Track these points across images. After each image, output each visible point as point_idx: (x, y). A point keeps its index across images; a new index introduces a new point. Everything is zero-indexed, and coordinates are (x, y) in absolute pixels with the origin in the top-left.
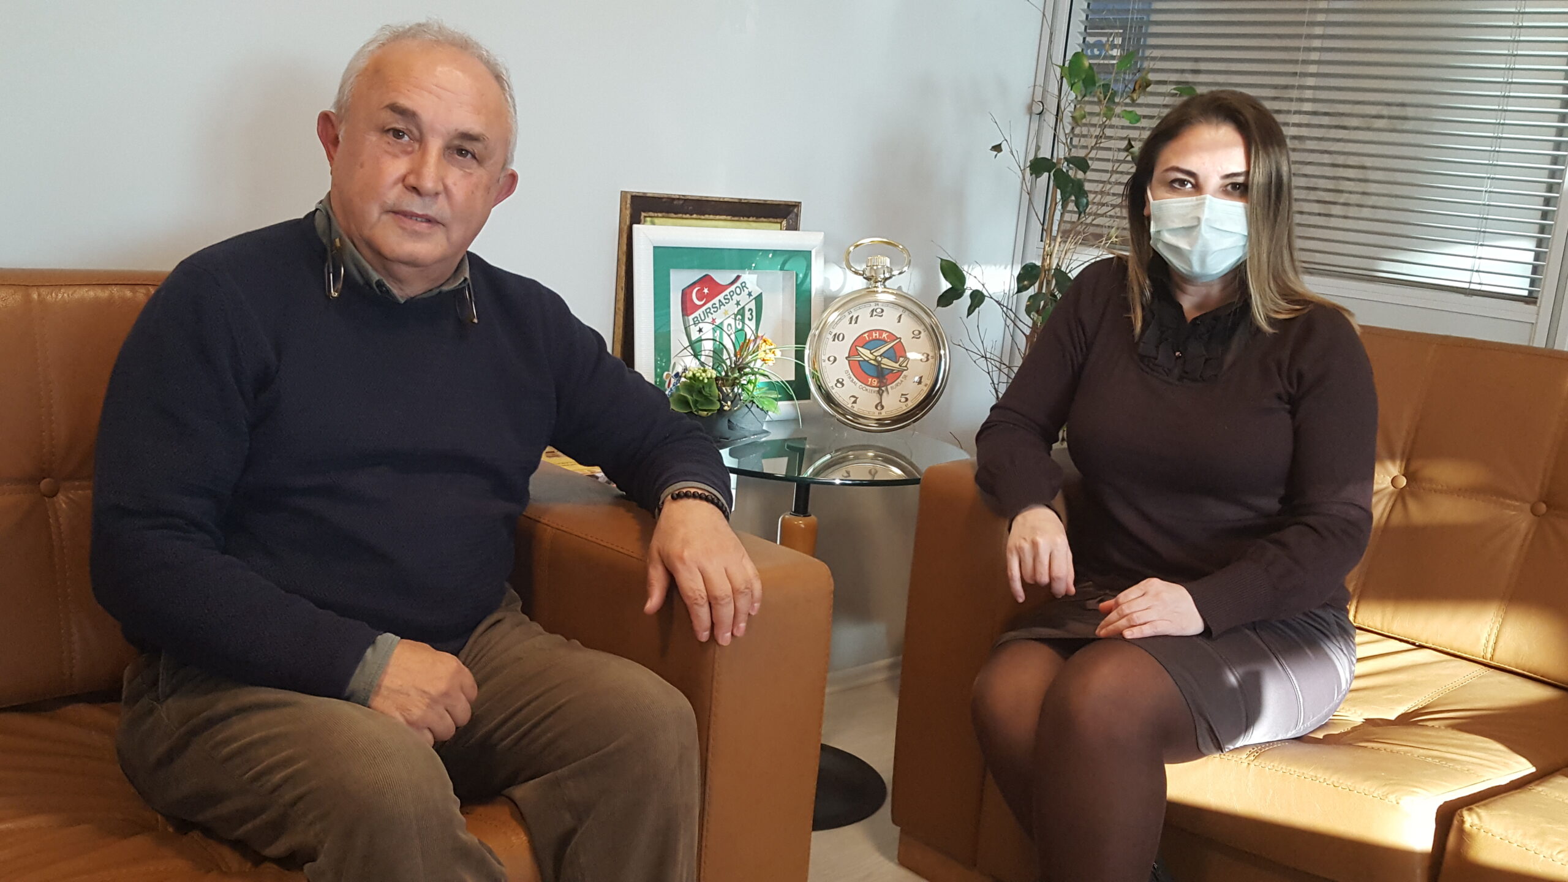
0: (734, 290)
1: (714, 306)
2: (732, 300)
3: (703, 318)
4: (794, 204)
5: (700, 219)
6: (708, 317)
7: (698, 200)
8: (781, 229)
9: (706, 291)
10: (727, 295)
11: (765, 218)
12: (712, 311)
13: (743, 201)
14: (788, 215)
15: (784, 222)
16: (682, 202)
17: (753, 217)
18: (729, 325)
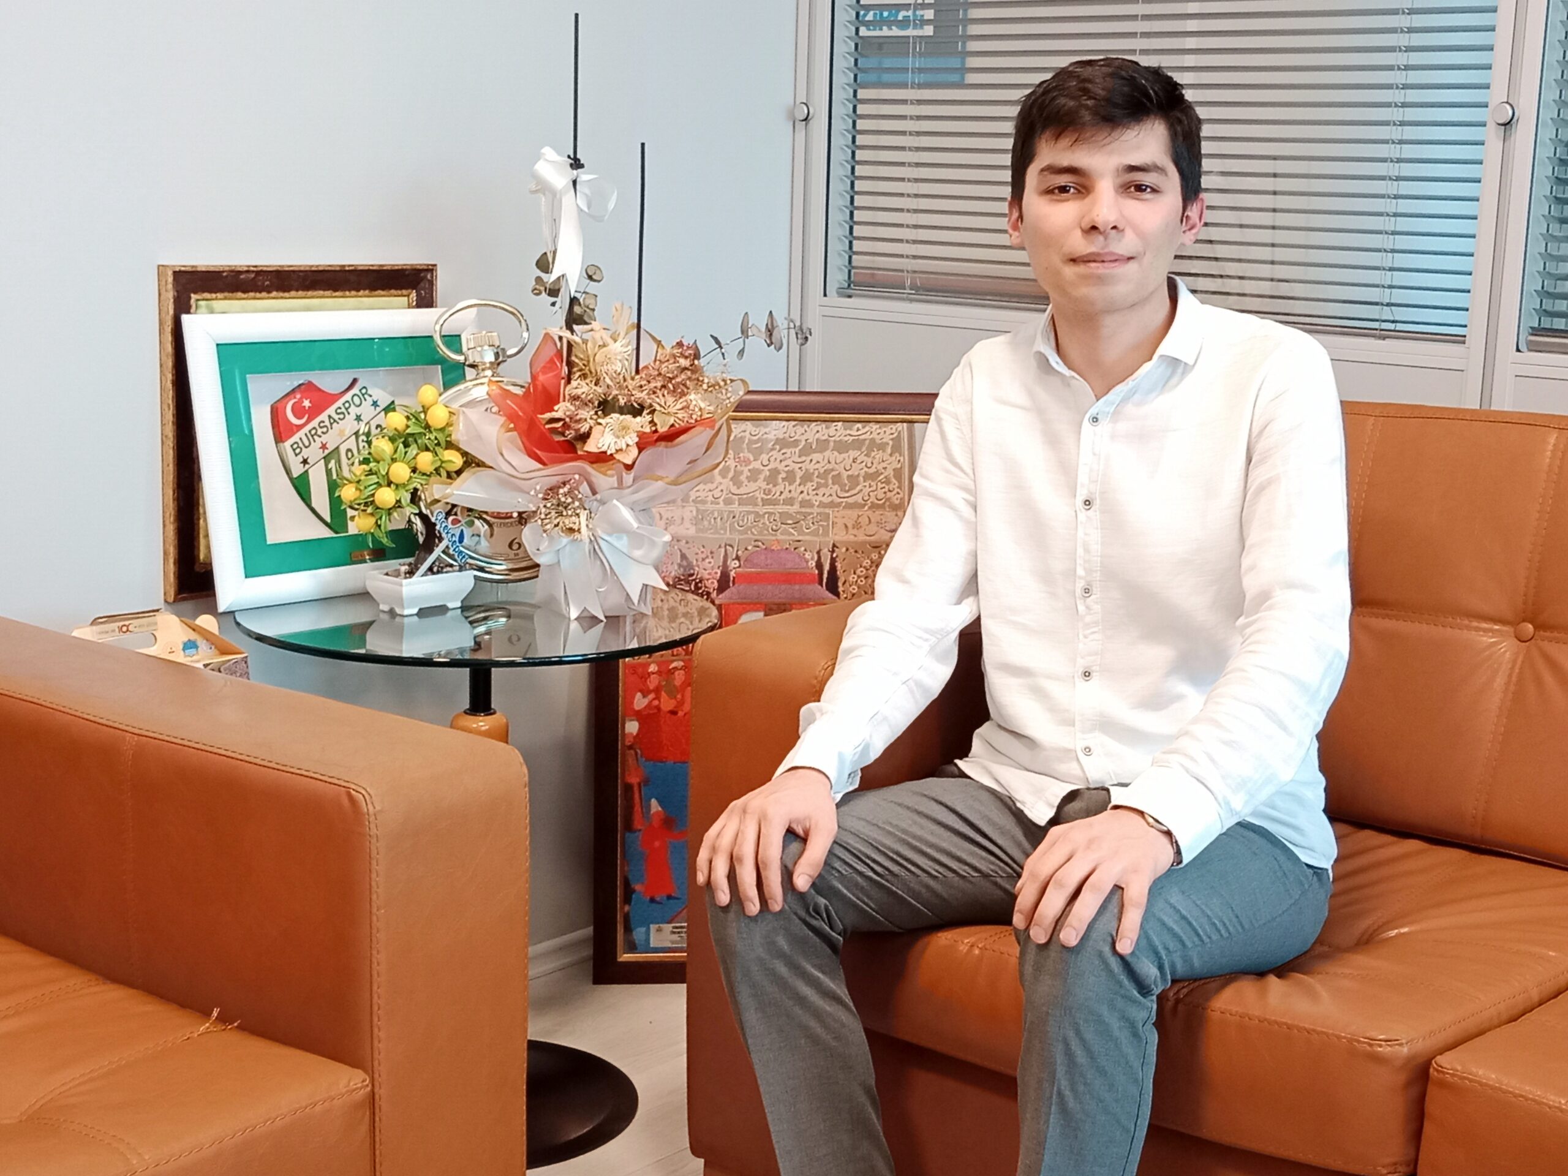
0: (350, 400)
1: (322, 425)
2: (349, 413)
3: (307, 444)
4: (425, 267)
5: (282, 298)
6: (314, 441)
7: (277, 272)
8: (410, 306)
9: (307, 403)
10: (340, 408)
11: (383, 290)
12: (319, 432)
13: (347, 268)
14: (419, 283)
15: (414, 294)
16: (253, 275)
17: (365, 289)
18: (349, 450)
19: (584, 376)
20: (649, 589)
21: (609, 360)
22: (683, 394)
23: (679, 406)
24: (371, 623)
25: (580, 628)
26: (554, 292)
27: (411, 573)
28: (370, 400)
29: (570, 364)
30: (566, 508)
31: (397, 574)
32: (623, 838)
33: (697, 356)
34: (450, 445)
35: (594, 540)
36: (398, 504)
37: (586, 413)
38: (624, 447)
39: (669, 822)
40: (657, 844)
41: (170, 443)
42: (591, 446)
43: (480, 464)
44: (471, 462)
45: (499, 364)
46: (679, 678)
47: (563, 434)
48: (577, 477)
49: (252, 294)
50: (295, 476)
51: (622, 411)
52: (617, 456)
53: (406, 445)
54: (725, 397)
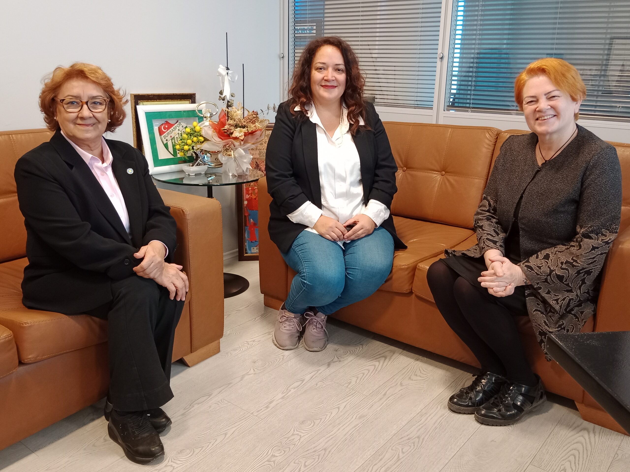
0: (177, 126)
1: (170, 131)
2: (176, 129)
3: (167, 136)
4: (193, 94)
5: (160, 102)
6: (169, 135)
7: (158, 95)
8: (190, 103)
9: (167, 126)
10: (174, 127)
11: (183, 99)
12: (170, 133)
13: (175, 94)
14: (192, 98)
15: (191, 100)
16: (152, 96)
17: (179, 99)
18: (177, 137)
19: (231, 119)
20: (248, 169)
21: (237, 115)
22: (254, 123)
23: (253, 126)
24: (184, 178)
25: (232, 178)
26: (223, 100)
27: (193, 166)
28: (181, 126)
29: (228, 116)
30: (228, 150)
31: (190, 166)
32: (244, 227)
33: (257, 114)
34: (201, 136)
35: (235, 157)
36: (189, 150)
37: (232, 128)
38: (241, 135)
39: (255, 224)
40: (252, 229)
41: (135, 136)
42: (234, 135)
43: (208, 140)
44: (206, 140)
45: (211, 117)
46: (256, 191)
47: (227, 133)
48: (230, 143)
49: (153, 101)
50: (165, 143)
51: (240, 127)
52: (240, 138)
53: (191, 136)
54: (264, 124)
